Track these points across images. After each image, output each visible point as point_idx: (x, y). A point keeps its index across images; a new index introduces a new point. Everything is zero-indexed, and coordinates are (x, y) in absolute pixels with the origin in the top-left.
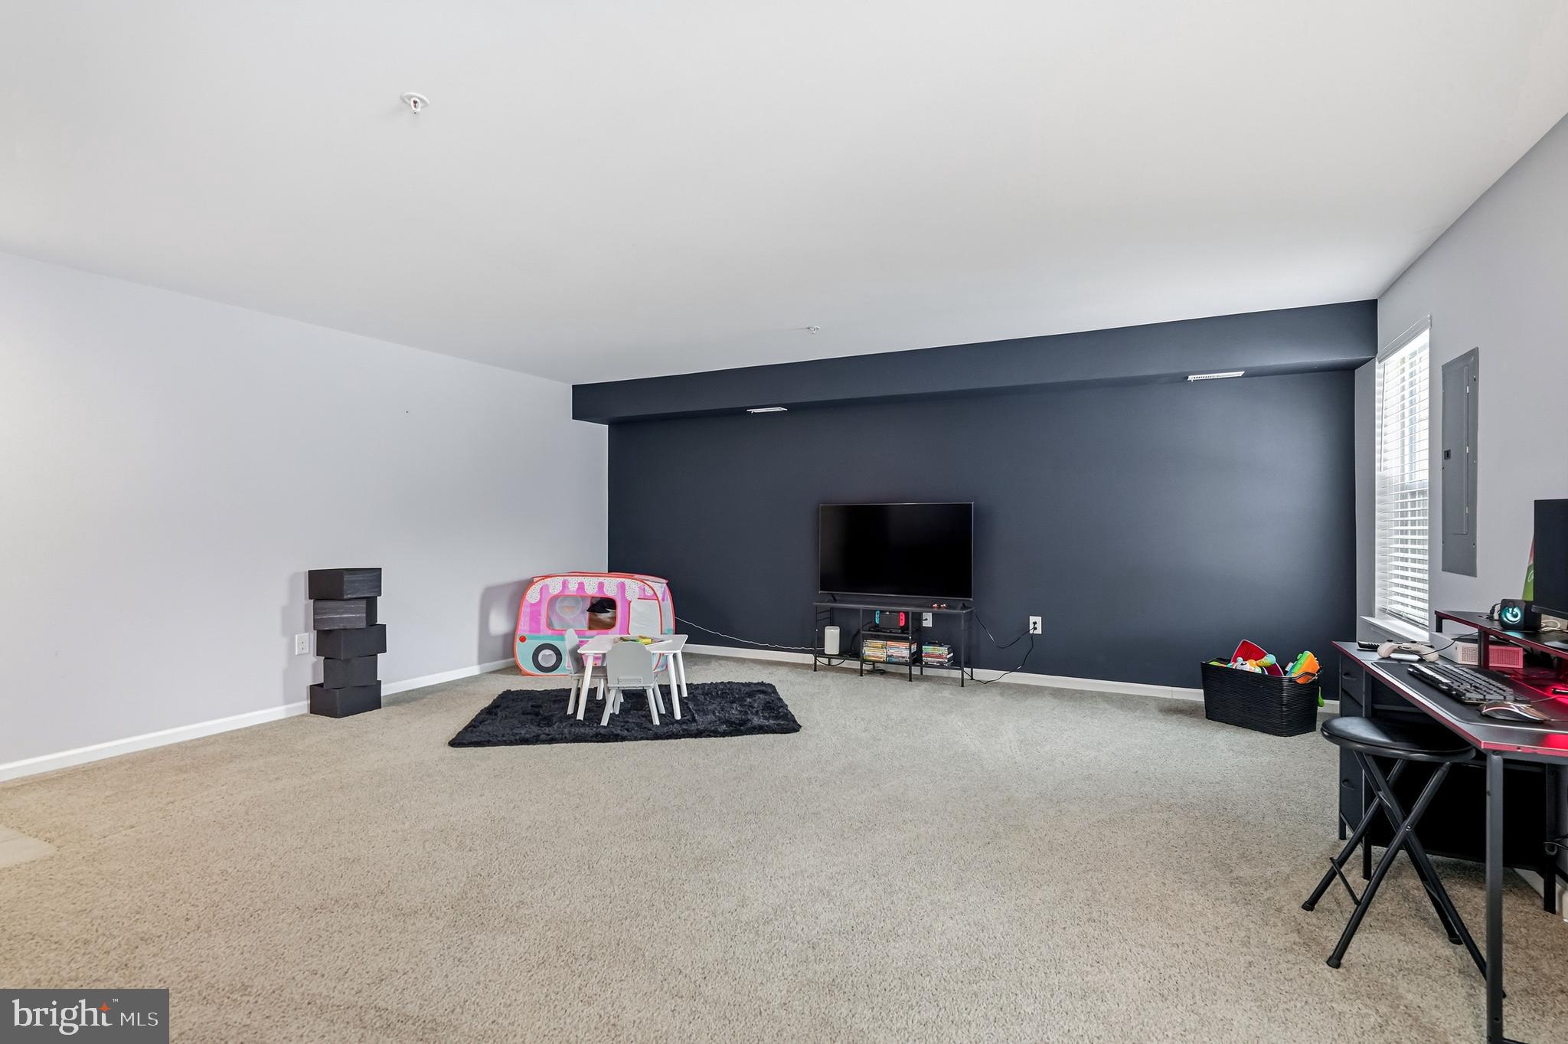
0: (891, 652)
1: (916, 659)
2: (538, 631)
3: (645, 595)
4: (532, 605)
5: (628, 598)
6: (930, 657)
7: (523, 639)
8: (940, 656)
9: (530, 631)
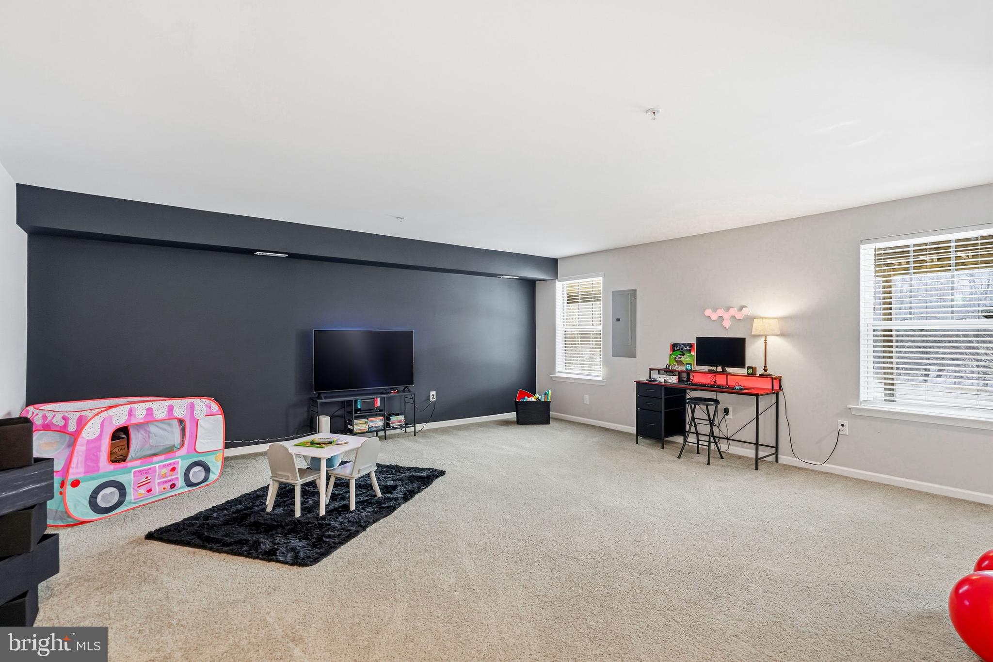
0: (371, 424)
1: (387, 426)
2: (97, 469)
3: (211, 411)
4: (89, 442)
5: (197, 417)
6: (395, 423)
7: (75, 484)
8: (400, 421)
9: (86, 472)
